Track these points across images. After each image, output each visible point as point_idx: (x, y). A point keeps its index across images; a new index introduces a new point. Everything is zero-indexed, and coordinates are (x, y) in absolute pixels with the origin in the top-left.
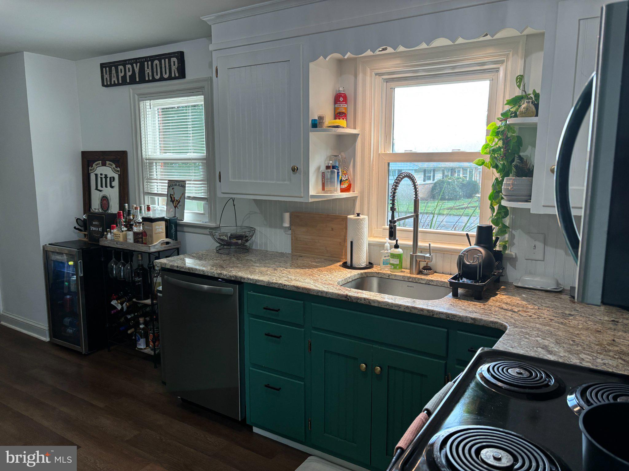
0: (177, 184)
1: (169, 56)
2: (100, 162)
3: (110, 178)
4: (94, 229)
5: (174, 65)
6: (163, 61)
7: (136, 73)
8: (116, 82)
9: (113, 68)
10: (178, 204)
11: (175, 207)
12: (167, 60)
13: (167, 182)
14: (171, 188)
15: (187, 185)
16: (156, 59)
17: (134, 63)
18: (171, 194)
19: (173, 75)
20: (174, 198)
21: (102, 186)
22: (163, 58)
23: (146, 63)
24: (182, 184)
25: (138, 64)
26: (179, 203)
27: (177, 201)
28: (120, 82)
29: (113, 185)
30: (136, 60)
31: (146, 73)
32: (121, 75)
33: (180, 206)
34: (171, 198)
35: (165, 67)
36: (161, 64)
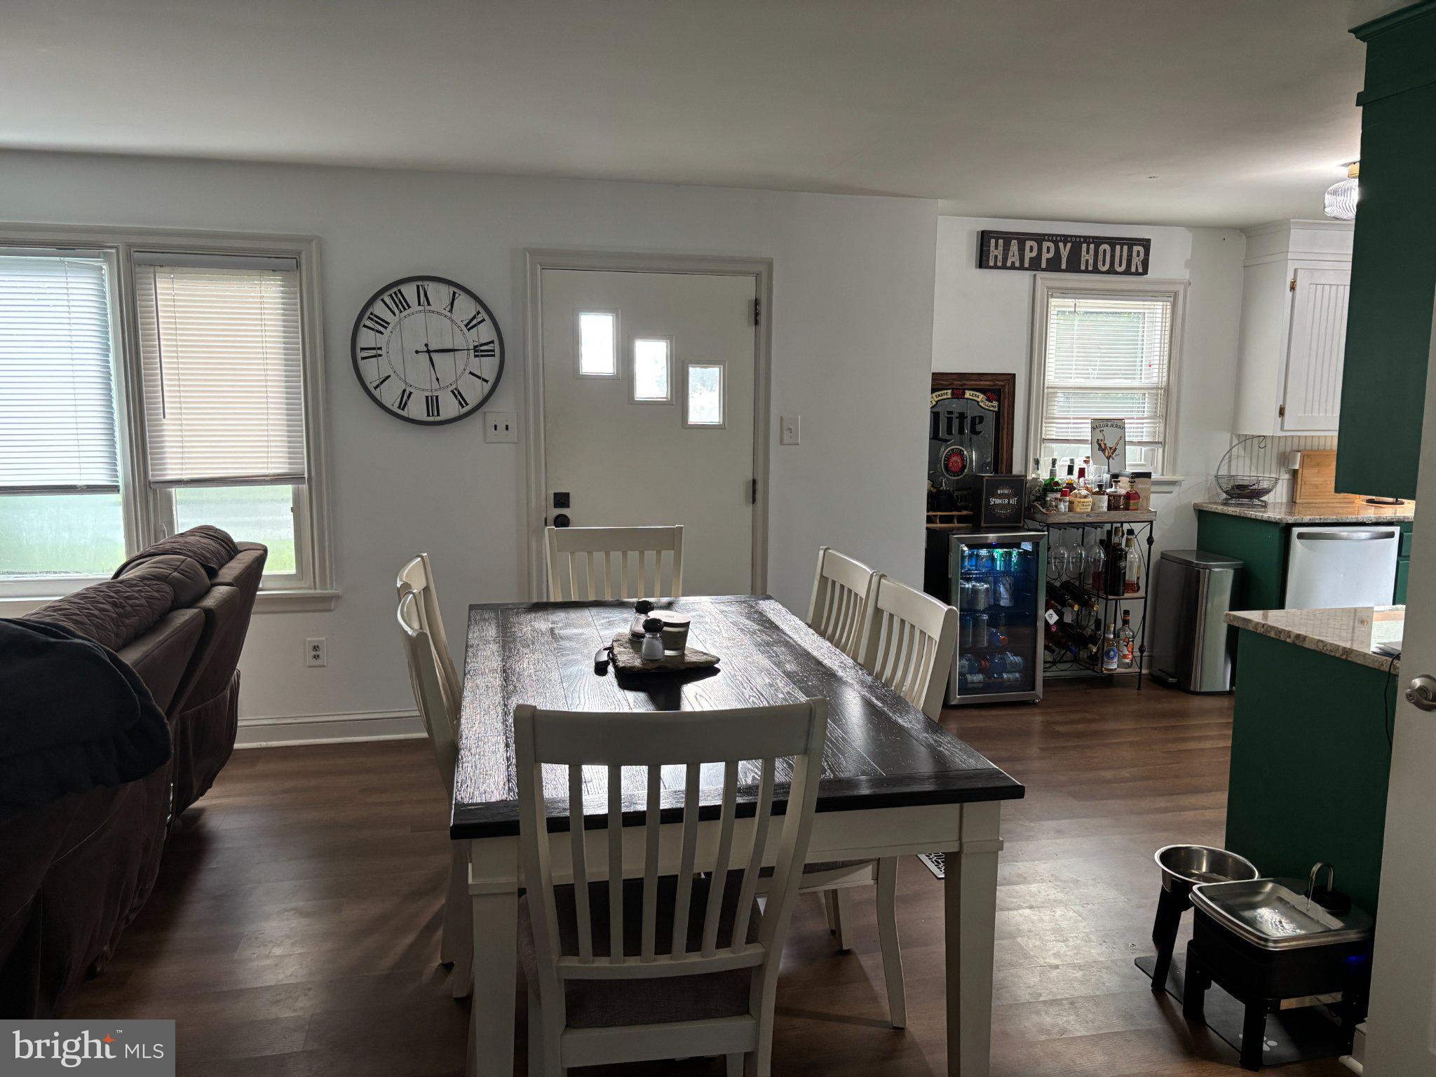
0: (1109, 424)
1: (1131, 242)
2: (950, 391)
3: (973, 419)
4: (998, 501)
5: (1138, 256)
6: (1118, 247)
7: (1063, 256)
8: (1017, 264)
9: (1014, 242)
10: (1113, 454)
11: (1108, 458)
12: (1125, 247)
13: (1090, 421)
14: (1098, 430)
15: (1126, 426)
16: (1105, 243)
17: (1061, 241)
18: (1098, 440)
19: (1133, 269)
20: (1105, 445)
21: (949, 432)
22: (1119, 244)
23: (1084, 246)
24: (1118, 424)
25: (1069, 245)
26: (1115, 451)
27: (1110, 448)
28: (1026, 265)
29: (978, 430)
30: (1065, 238)
31: (1082, 259)
32: (1028, 255)
33: (1116, 455)
34: (1100, 445)
35: (1121, 256)
36: (1113, 251)
